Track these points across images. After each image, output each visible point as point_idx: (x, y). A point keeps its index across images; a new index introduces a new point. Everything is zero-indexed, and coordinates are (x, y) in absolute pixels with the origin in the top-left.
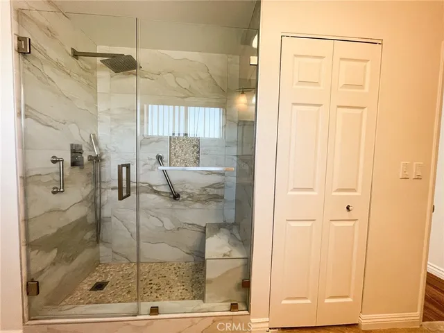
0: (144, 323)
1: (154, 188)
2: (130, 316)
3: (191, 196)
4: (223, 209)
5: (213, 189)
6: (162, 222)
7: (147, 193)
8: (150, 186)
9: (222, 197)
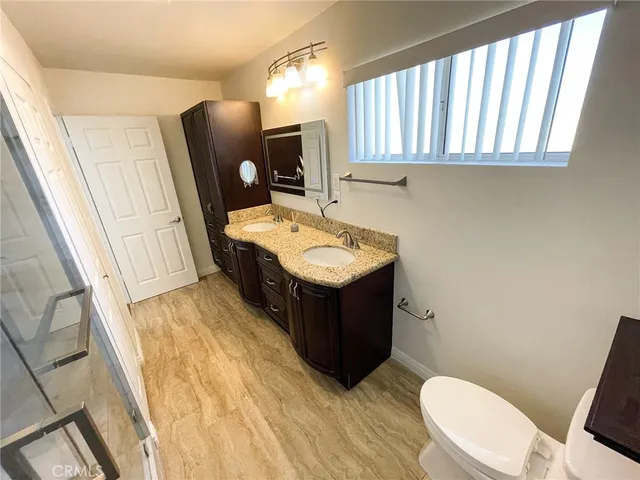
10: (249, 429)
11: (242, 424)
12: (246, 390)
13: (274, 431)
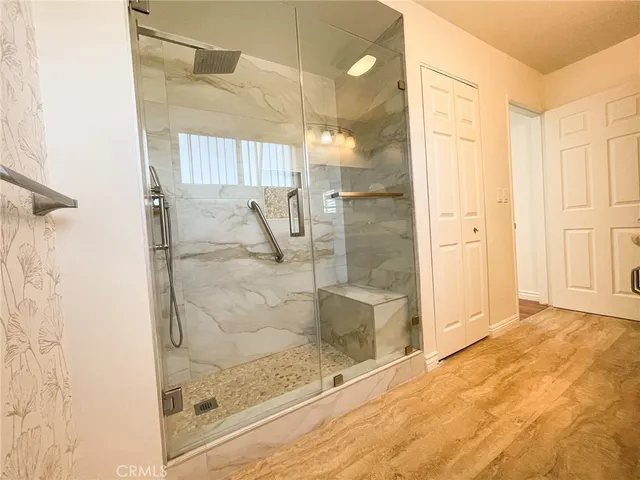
0: (332, 398)
1: (249, 249)
2: (312, 397)
3: (296, 255)
4: (334, 267)
5: (322, 243)
6: (264, 297)
7: (239, 258)
8: (241, 246)
9: (332, 252)
10: (476, 436)
11: (481, 427)
12: (529, 422)
13: (489, 467)
